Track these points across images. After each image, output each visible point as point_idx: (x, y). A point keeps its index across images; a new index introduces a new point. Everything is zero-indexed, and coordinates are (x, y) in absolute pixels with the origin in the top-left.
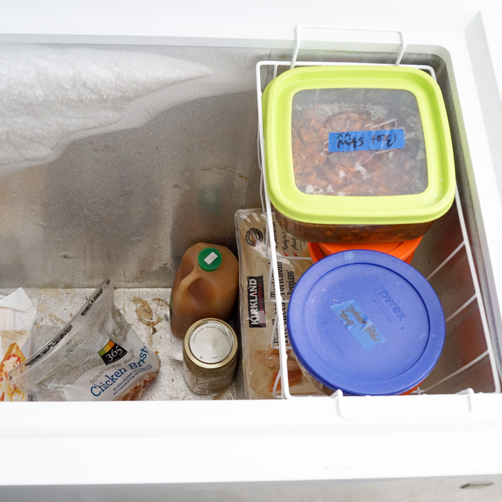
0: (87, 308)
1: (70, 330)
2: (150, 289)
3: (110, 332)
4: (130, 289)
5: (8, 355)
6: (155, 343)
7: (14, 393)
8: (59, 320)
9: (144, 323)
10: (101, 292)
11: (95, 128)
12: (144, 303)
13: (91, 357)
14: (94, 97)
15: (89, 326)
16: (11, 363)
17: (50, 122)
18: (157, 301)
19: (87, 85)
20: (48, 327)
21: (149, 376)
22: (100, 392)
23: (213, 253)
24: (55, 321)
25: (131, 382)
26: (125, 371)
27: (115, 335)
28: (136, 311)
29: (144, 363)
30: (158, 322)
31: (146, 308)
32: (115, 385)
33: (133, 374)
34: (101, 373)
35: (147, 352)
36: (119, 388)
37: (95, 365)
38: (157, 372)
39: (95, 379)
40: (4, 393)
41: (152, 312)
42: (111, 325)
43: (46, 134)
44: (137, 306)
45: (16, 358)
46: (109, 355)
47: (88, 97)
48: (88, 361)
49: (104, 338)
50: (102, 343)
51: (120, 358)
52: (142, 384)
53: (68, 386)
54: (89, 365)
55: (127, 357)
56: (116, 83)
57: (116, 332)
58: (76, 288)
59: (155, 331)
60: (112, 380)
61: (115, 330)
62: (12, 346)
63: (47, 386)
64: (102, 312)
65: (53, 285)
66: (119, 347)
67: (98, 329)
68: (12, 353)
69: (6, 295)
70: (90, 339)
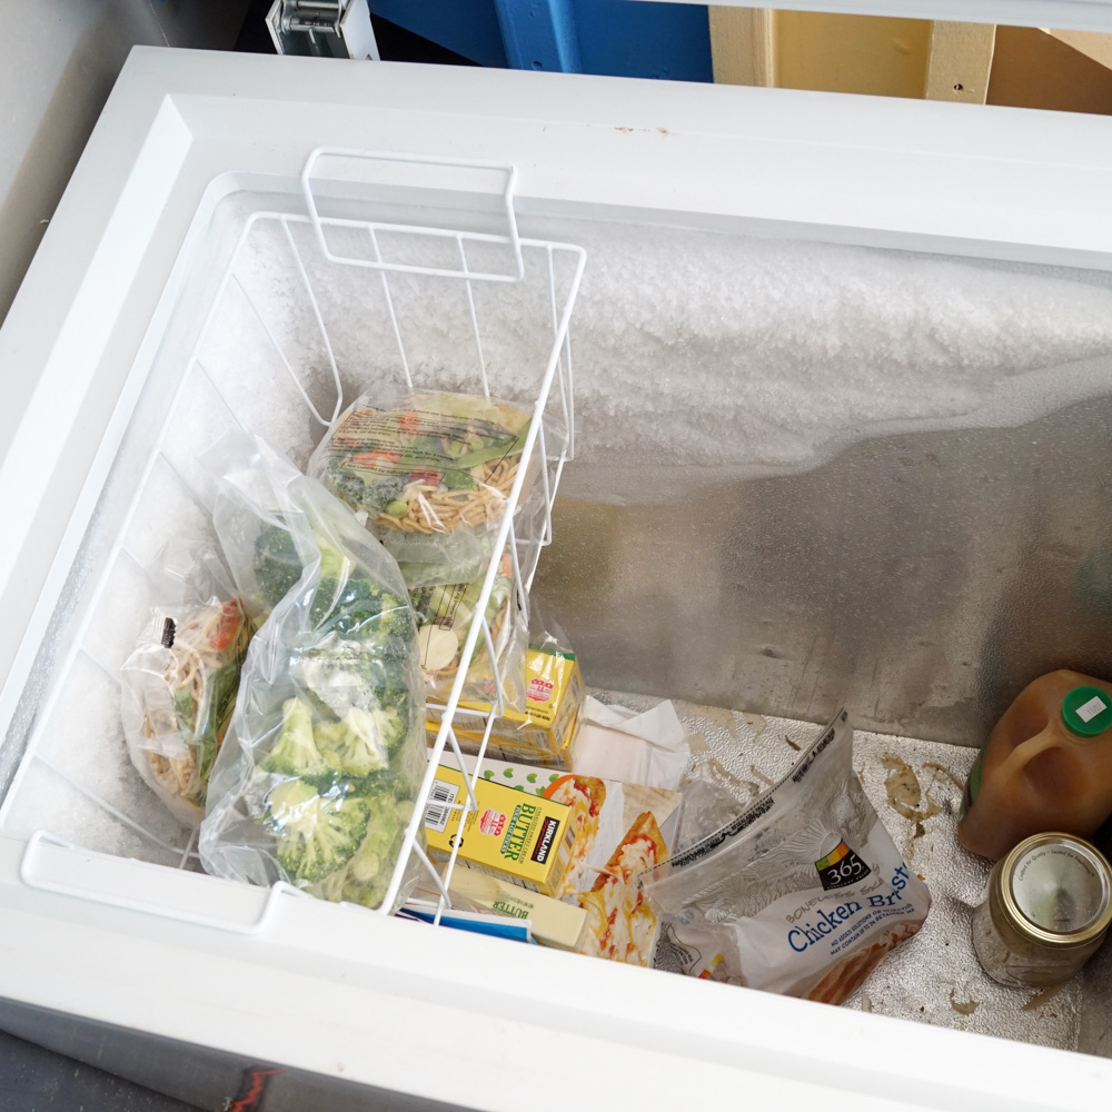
0: (805, 768)
1: (769, 808)
2: (922, 742)
3: (840, 821)
4: (880, 736)
5: (632, 834)
6: (918, 856)
7: (637, 912)
8: (726, 774)
9: (899, 812)
10: (831, 736)
11: (919, 418)
12: (905, 768)
13: (799, 868)
14: (941, 360)
15: (805, 805)
16: (637, 850)
17: (832, 398)
18: (933, 771)
19: (937, 336)
20: (705, 784)
21: (904, 928)
22: (806, 945)
23: (1096, 700)
24: (719, 776)
25: (868, 933)
26: (859, 908)
27: (849, 831)
28: (887, 783)
29: (900, 898)
30: (929, 815)
31: (907, 779)
32: (835, 934)
33: (873, 918)
34: (810, 903)
35: (907, 877)
36: (844, 941)
37: (801, 884)
38: (921, 922)
39: (798, 914)
40: (616, 910)
41: (919, 791)
42: (842, 809)
43: (816, 419)
44: (889, 772)
45: (649, 844)
46: (836, 871)
47: (930, 359)
48: (792, 876)
49: (832, 835)
50: (824, 845)
51: (855, 881)
52: (889, 941)
53: (745, 919)
54: (791, 885)
55: (868, 881)
56: (998, 338)
57: (851, 825)
58: (769, 715)
59: (921, 832)
60: (831, 923)
61: (850, 820)
62: (644, 817)
63: (704, 913)
64: (830, 780)
65: (724, 703)
66: (857, 859)
67: (820, 813)
68: (641, 832)
69: (640, 710)
70: (804, 834)
